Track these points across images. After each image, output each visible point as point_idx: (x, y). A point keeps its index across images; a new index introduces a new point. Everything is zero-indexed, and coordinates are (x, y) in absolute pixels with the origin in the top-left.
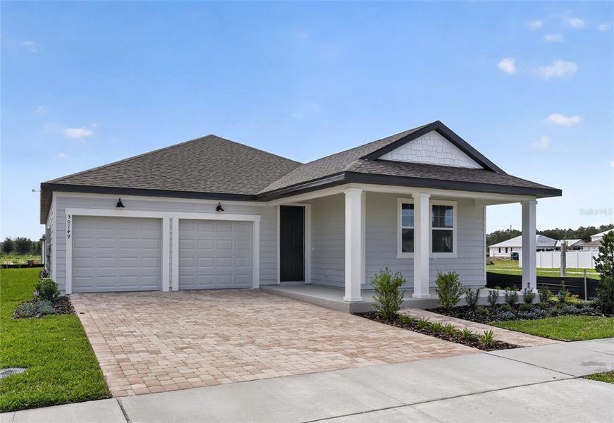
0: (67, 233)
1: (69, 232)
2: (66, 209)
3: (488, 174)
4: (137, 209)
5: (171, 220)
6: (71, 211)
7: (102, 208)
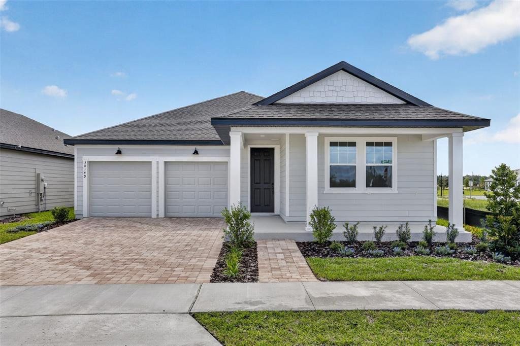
0: (84, 174)
1: (85, 173)
2: (83, 157)
3: (412, 109)
4: (132, 155)
5: (158, 163)
6: (87, 158)
7: (106, 155)
